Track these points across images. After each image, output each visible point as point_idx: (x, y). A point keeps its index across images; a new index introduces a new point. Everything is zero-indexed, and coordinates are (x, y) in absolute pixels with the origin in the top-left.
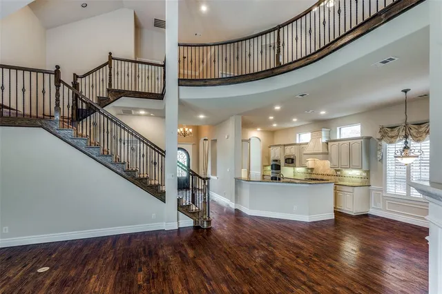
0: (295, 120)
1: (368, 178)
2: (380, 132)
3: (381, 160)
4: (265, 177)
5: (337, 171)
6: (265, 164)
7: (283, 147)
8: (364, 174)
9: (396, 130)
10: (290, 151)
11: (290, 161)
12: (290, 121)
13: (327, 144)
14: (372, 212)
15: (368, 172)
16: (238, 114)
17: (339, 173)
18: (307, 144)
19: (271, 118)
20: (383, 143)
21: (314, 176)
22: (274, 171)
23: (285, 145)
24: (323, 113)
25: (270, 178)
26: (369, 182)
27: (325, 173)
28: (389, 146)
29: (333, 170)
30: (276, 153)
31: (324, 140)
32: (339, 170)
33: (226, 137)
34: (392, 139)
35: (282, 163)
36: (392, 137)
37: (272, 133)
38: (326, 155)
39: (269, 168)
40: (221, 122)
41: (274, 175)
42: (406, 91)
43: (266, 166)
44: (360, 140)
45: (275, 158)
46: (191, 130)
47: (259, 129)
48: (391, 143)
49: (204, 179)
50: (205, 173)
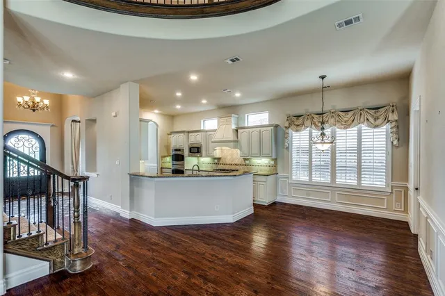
0: (204, 101)
1: (275, 166)
2: (287, 120)
3: (288, 148)
4: (164, 170)
5: (245, 159)
6: (163, 155)
7: (186, 134)
8: (272, 162)
9: (301, 118)
10: (195, 139)
11: (196, 150)
12: (197, 102)
13: (237, 131)
14: (279, 199)
15: (275, 160)
16: (135, 81)
17: (247, 162)
18: (215, 131)
19: (179, 94)
20: (290, 131)
21: (221, 167)
22: (175, 162)
23: (189, 132)
24: (238, 95)
25: (170, 171)
26: (276, 170)
27: (233, 163)
28: (295, 134)
29: (242, 159)
30: (179, 141)
31: (234, 127)
32: (247, 159)
33: (114, 114)
34: (298, 127)
35: (186, 152)
36: (298, 125)
37: (172, 117)
38: (236, 143)
39: (169, 159)
40: (103, 93)
41: (176, 167)
42: (323, 77)
43: (165, 157)
44: (270, 128)
45: (178, 147)
46: (47, 102)
47: (156, 111)
48: (297, 131)
49: (74, 180)
50: (75, 169)
